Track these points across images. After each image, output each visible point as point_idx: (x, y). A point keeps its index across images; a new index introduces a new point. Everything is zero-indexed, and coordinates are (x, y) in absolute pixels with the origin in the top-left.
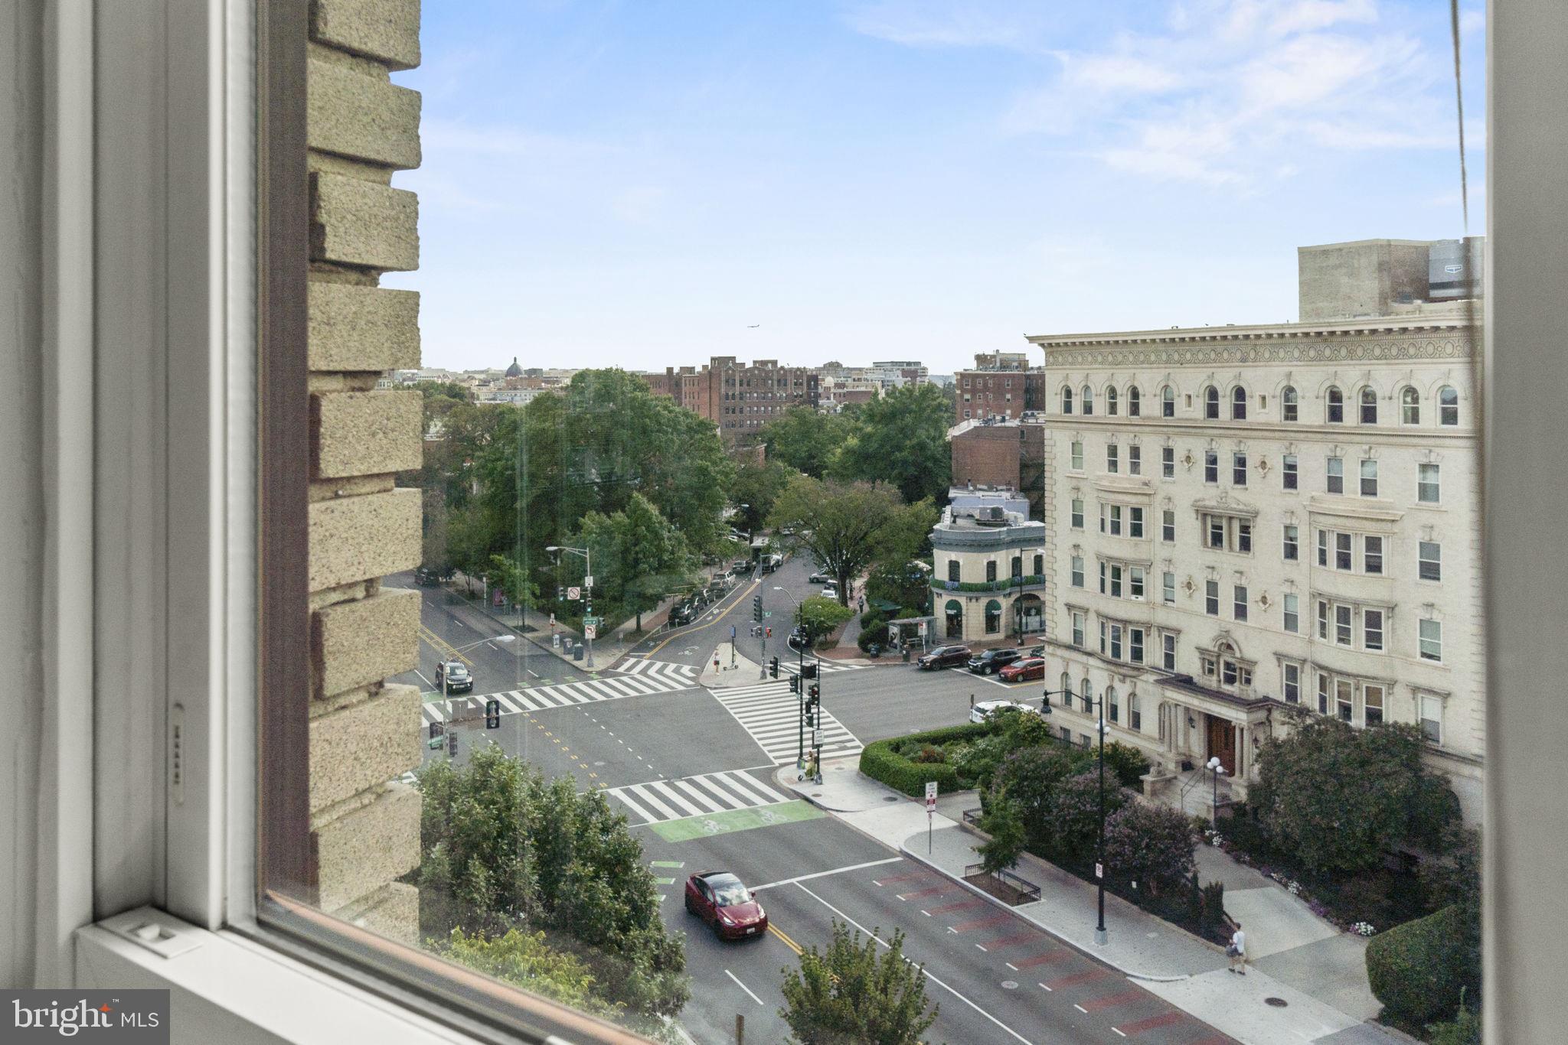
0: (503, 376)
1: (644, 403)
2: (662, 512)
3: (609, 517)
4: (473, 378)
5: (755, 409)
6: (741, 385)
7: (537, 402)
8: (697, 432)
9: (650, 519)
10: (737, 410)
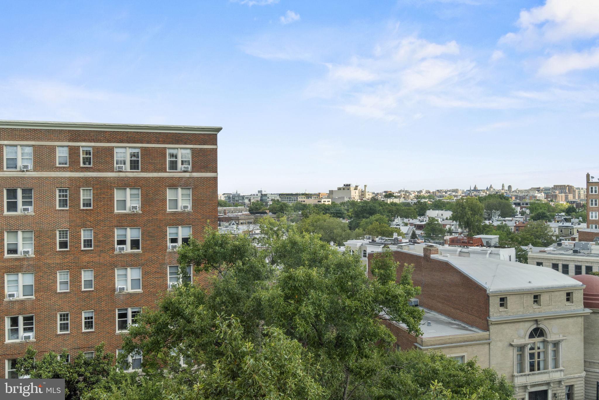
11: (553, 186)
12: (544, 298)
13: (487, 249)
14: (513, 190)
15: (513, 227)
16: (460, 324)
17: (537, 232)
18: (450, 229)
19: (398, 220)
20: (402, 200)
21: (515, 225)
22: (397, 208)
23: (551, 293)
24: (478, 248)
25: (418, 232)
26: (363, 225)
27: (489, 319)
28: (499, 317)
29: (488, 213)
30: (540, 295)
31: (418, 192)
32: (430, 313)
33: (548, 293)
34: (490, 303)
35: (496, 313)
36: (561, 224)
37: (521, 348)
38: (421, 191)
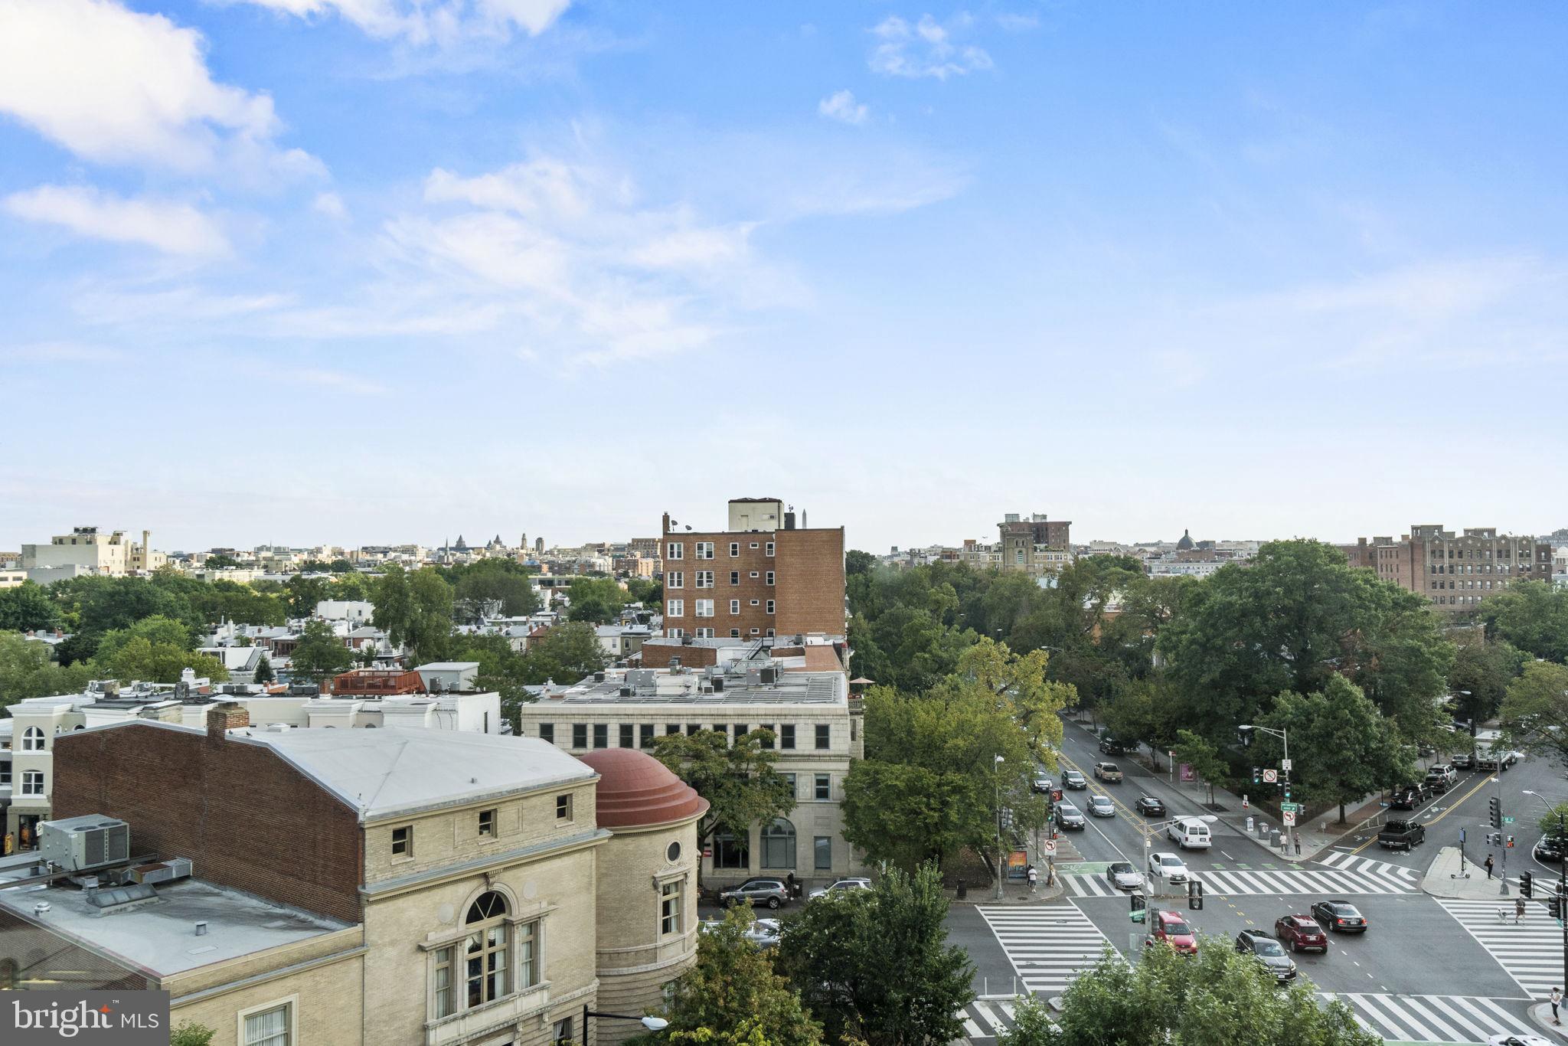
0: (1175, 549)
1: (1343, 575)
2: (1368, 696)
3: (1307, 697)
4: (1145, 551)
5: (1470, 583)
6: (1451, 556)
7: (1222, 574)
8: (1404, 608)
9: (1355, 701)
10: (1447, 585)
11: (630, 542)
12: (505, 817)
13: (429, 698)
14: (547, 548)
15: (525, 639)
16: (294, 913)
17: (568, 649)
18: (370, 650)
19: (228, 630)
20: (258, 574)
21: (529, 634)
22: (226, 598)
23: (521, 801)
24: (410, 697)
25: (277, 663)
26: (107, 648)
27: (363, 891)
28: (389, 882)
29: (473, 606)
30: (495, 810)
31: (311, 552)
32: (218, 895)
33: (515, 802)
34: (367, 849)
35: (382, 871)
36: (626, 629)
37: (448, 951)
38: (319, 550)
